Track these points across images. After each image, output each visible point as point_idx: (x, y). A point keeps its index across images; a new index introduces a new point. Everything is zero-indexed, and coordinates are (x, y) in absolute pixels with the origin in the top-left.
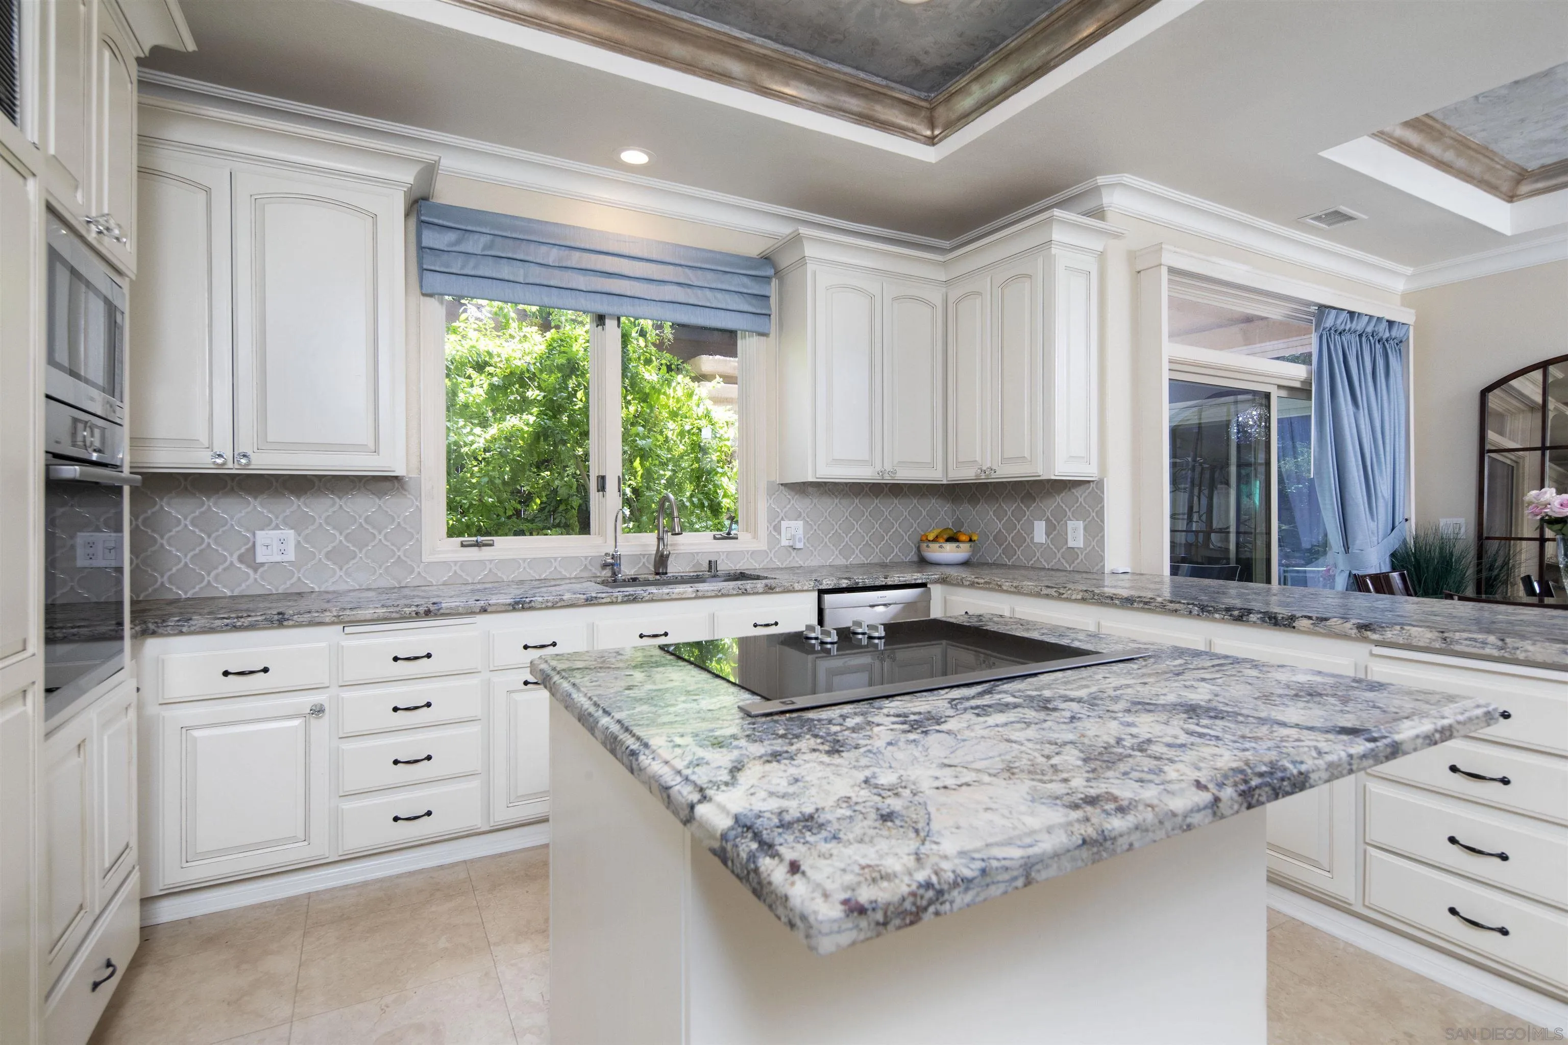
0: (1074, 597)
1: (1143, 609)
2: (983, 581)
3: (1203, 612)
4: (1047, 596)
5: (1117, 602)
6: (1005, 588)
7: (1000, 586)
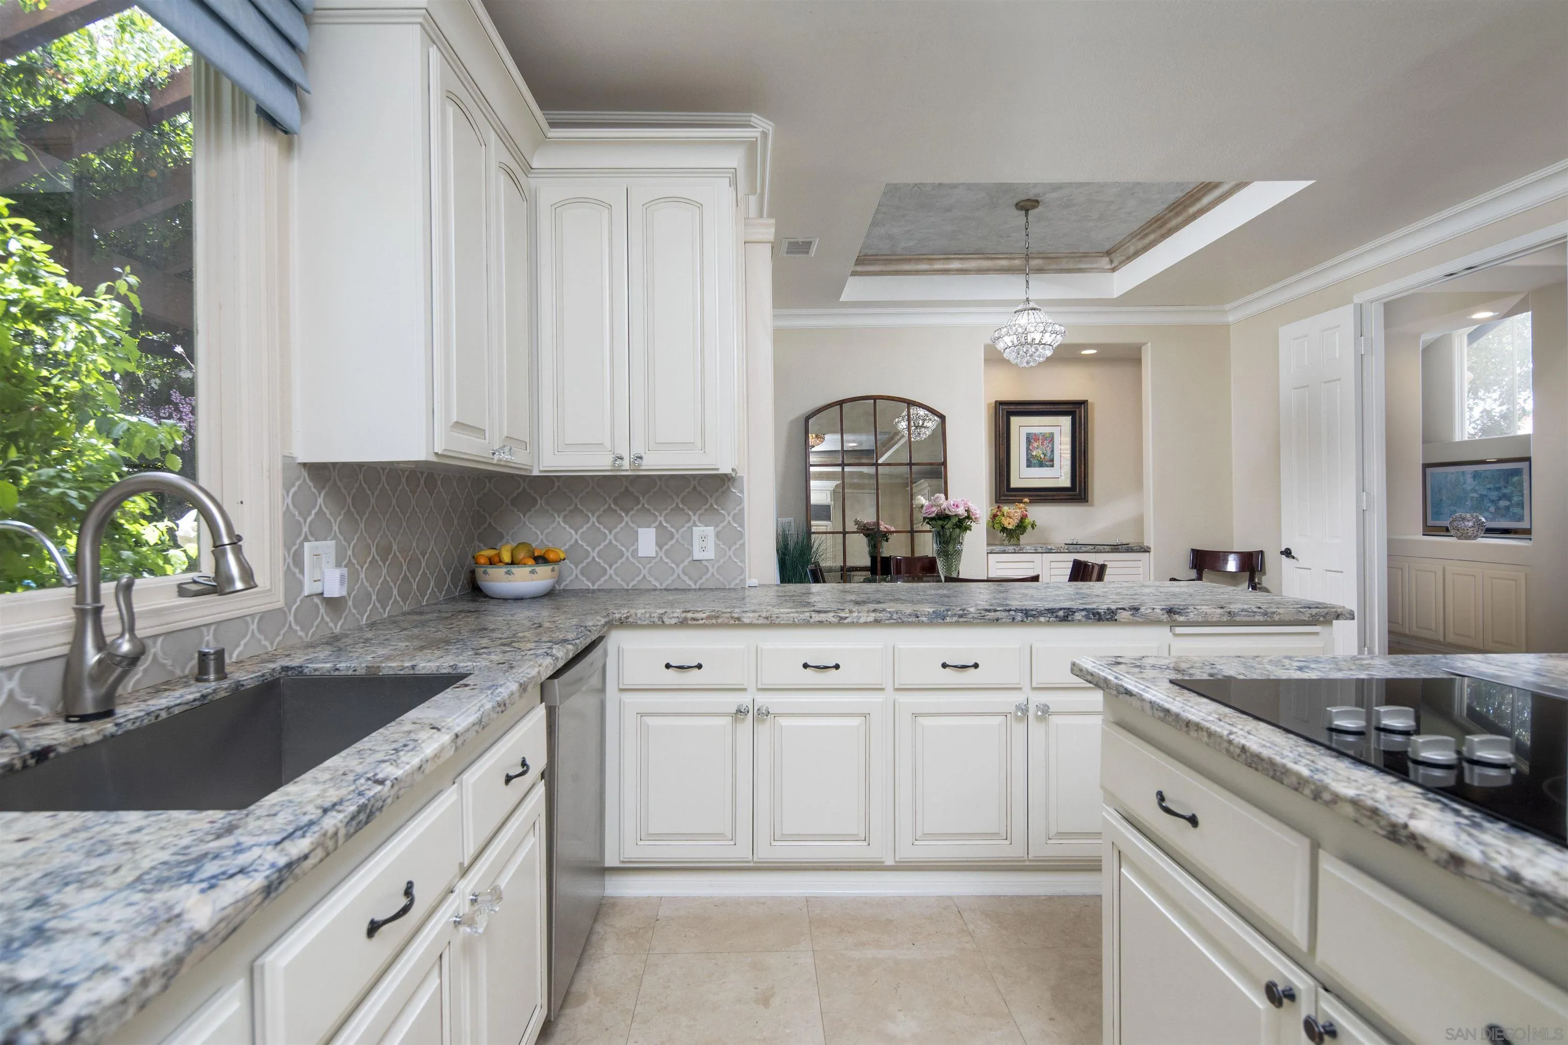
0: (862, 620)
1: (957, 624)
2: (704, 616)
3: (1027, 617)
4: (821, 624)
5: (924, 619)
6: (746, 621)
7: (739, 619)
